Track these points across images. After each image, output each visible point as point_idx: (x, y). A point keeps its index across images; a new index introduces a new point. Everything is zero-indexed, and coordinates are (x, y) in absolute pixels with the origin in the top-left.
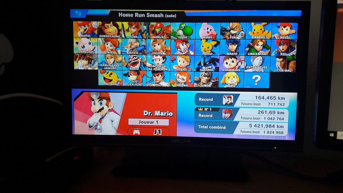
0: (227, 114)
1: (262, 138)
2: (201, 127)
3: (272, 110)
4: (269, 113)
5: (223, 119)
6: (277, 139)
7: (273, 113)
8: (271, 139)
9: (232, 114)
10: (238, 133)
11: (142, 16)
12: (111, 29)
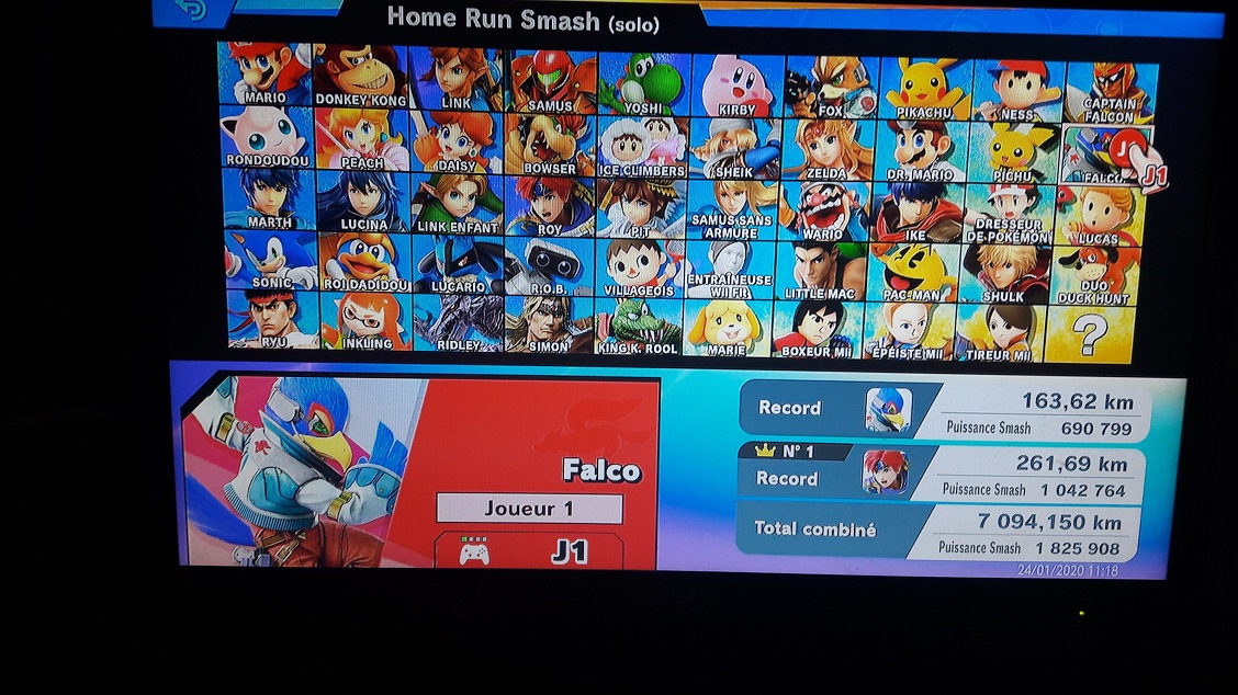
0: (881, 472)
1: (1028, 574)
2: (766, 529)
3: (1079, 453)
4: (1064, 468)
5: (865, 496)
6: (1090, 576)
7: (1079, 466)
8: (1066, 576)
9: (904, 472)
10: (928, 554)
11: (500, 26)
12: (367, 72)
